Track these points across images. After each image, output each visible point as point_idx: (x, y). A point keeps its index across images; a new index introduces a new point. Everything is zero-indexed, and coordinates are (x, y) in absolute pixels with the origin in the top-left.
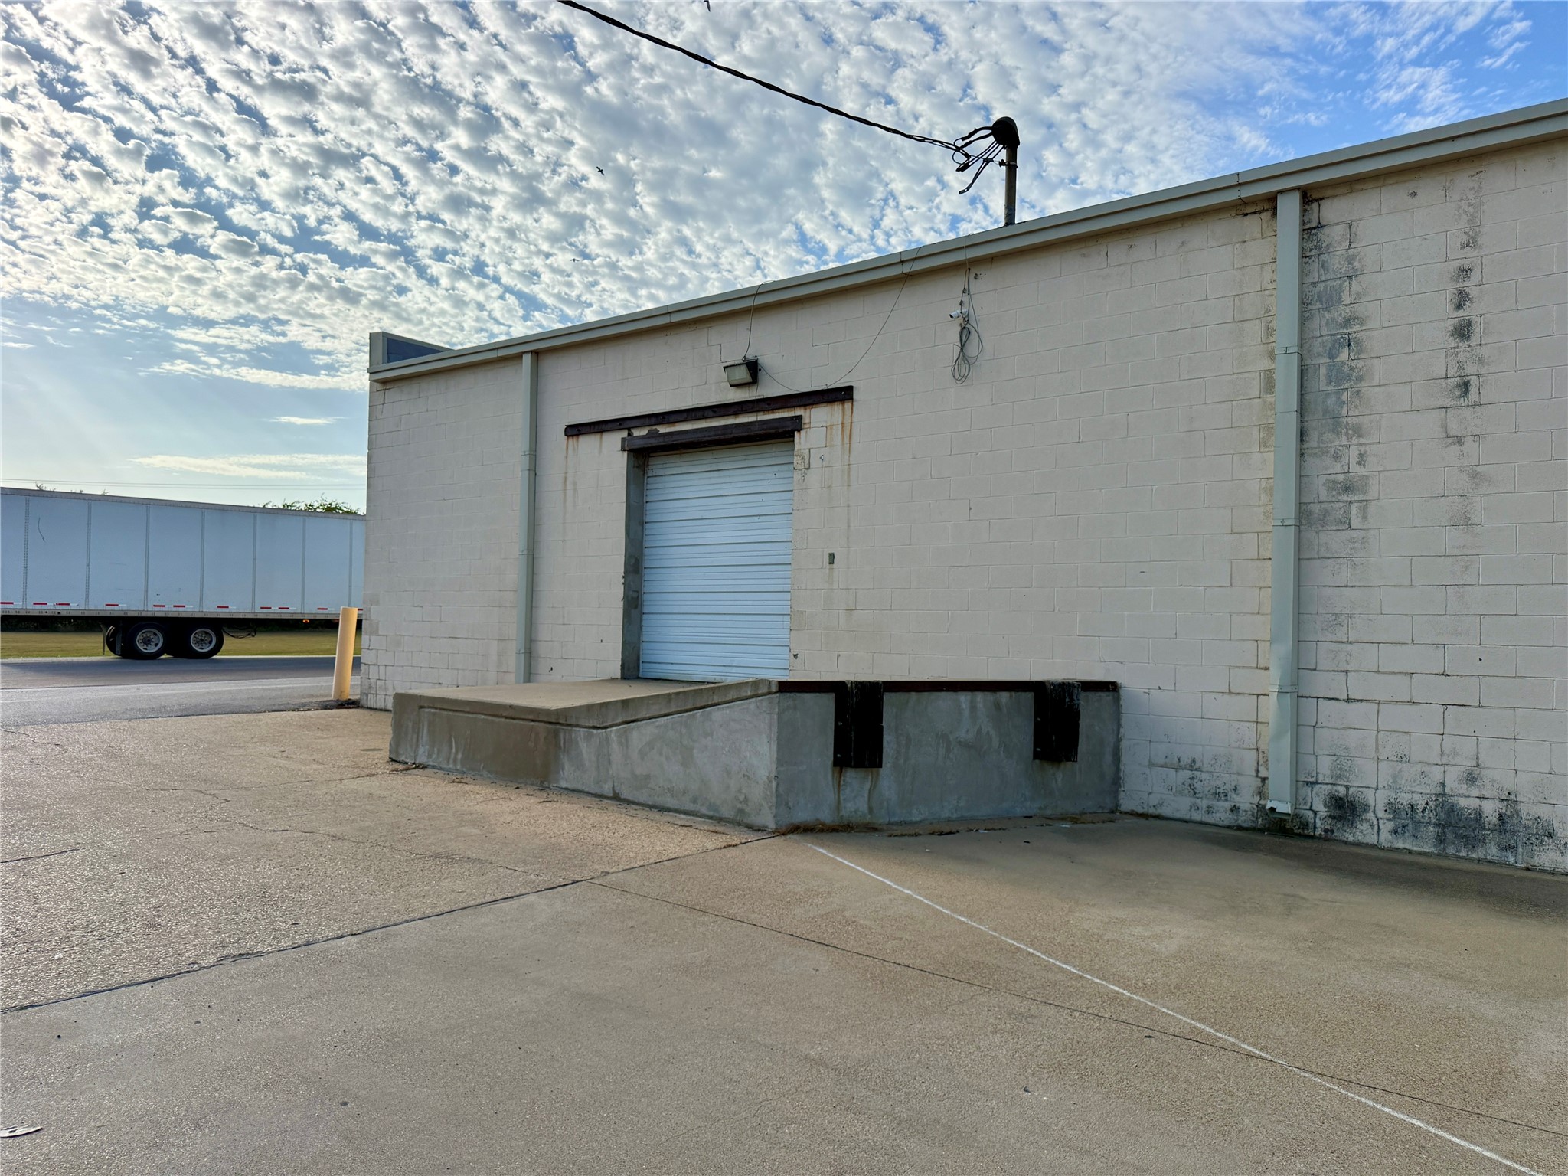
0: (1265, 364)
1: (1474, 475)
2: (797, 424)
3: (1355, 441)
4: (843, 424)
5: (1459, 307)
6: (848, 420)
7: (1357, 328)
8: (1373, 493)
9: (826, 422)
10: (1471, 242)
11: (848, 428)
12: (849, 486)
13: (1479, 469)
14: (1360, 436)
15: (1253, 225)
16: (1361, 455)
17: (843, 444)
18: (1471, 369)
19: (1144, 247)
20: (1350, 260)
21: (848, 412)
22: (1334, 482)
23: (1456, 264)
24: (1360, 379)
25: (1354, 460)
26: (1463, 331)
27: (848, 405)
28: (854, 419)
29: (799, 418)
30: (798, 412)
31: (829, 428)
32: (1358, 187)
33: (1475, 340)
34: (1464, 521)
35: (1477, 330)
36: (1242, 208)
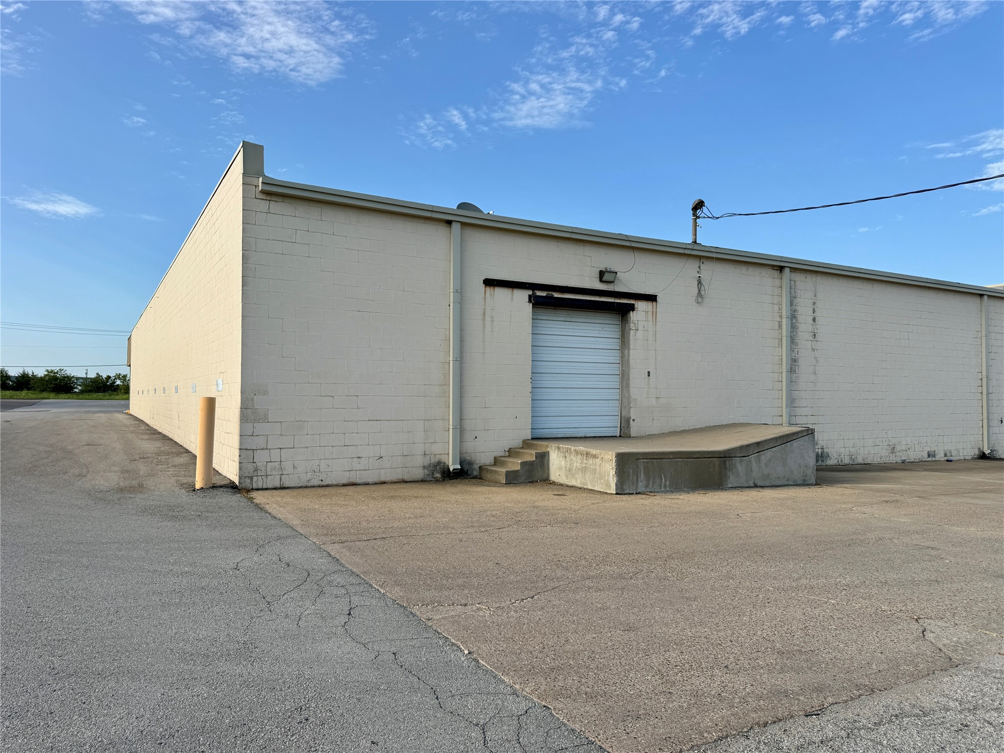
0: (779, 319)
1: (817, 360)
2: (632, 308)
3: (796, 347)
4: (652, 312)
5: (814, 313)
6: (654, 310)
7: (796, 313)
8: (799, 364)
9: (645, 309)
10: (815, 296)
11: (655, 314)
12: (656, 341)
13: (817, 359)
14: (797, 346)
15: (776, 273)
16: (798, 352)
17: (653, 321)
18: (816, 331)
19: (751, 270)
20: (795, 292)
21: (655, 307)
22: (793, 359)
23: (813, 301)
24: (797, 329)
25: (796, 353)
26: (814, 320)
27: (654, 303)
28: (658, 311)
29: (634, 304)
30: (632, 302)
31: (647, 312)
32: (796, 271)
33: (816, 323)
34: (815, 373)
35: (816, 320)
36: (773, 267)
